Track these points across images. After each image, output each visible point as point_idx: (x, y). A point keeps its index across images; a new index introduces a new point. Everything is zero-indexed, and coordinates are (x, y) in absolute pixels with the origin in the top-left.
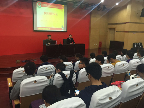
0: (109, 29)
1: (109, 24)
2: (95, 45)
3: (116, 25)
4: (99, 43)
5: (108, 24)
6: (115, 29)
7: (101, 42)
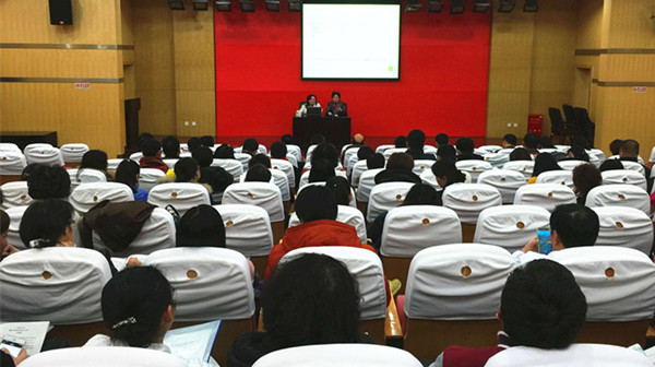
1: (580, 53)
2: (509, 125)
4: (529, 120)
5: (577, 51)
7: (538, 117)
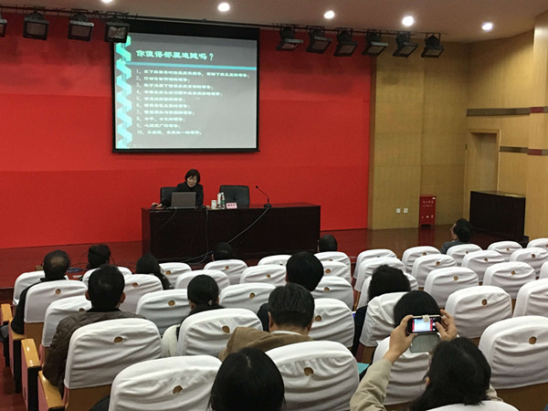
0: (474, 134)
1: (471, 113)
3: (498, 119)
4: (421, 204)
5: (469, 111)
6: (493, 136)
7: (430, 198)
